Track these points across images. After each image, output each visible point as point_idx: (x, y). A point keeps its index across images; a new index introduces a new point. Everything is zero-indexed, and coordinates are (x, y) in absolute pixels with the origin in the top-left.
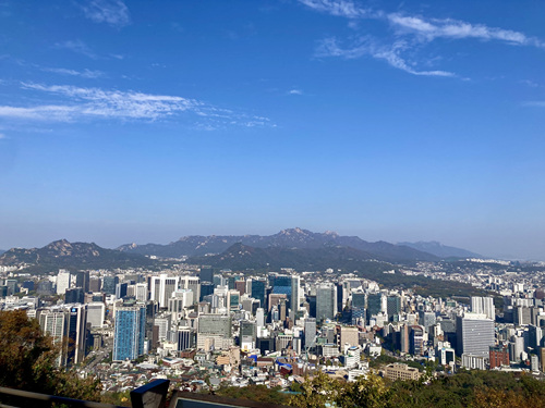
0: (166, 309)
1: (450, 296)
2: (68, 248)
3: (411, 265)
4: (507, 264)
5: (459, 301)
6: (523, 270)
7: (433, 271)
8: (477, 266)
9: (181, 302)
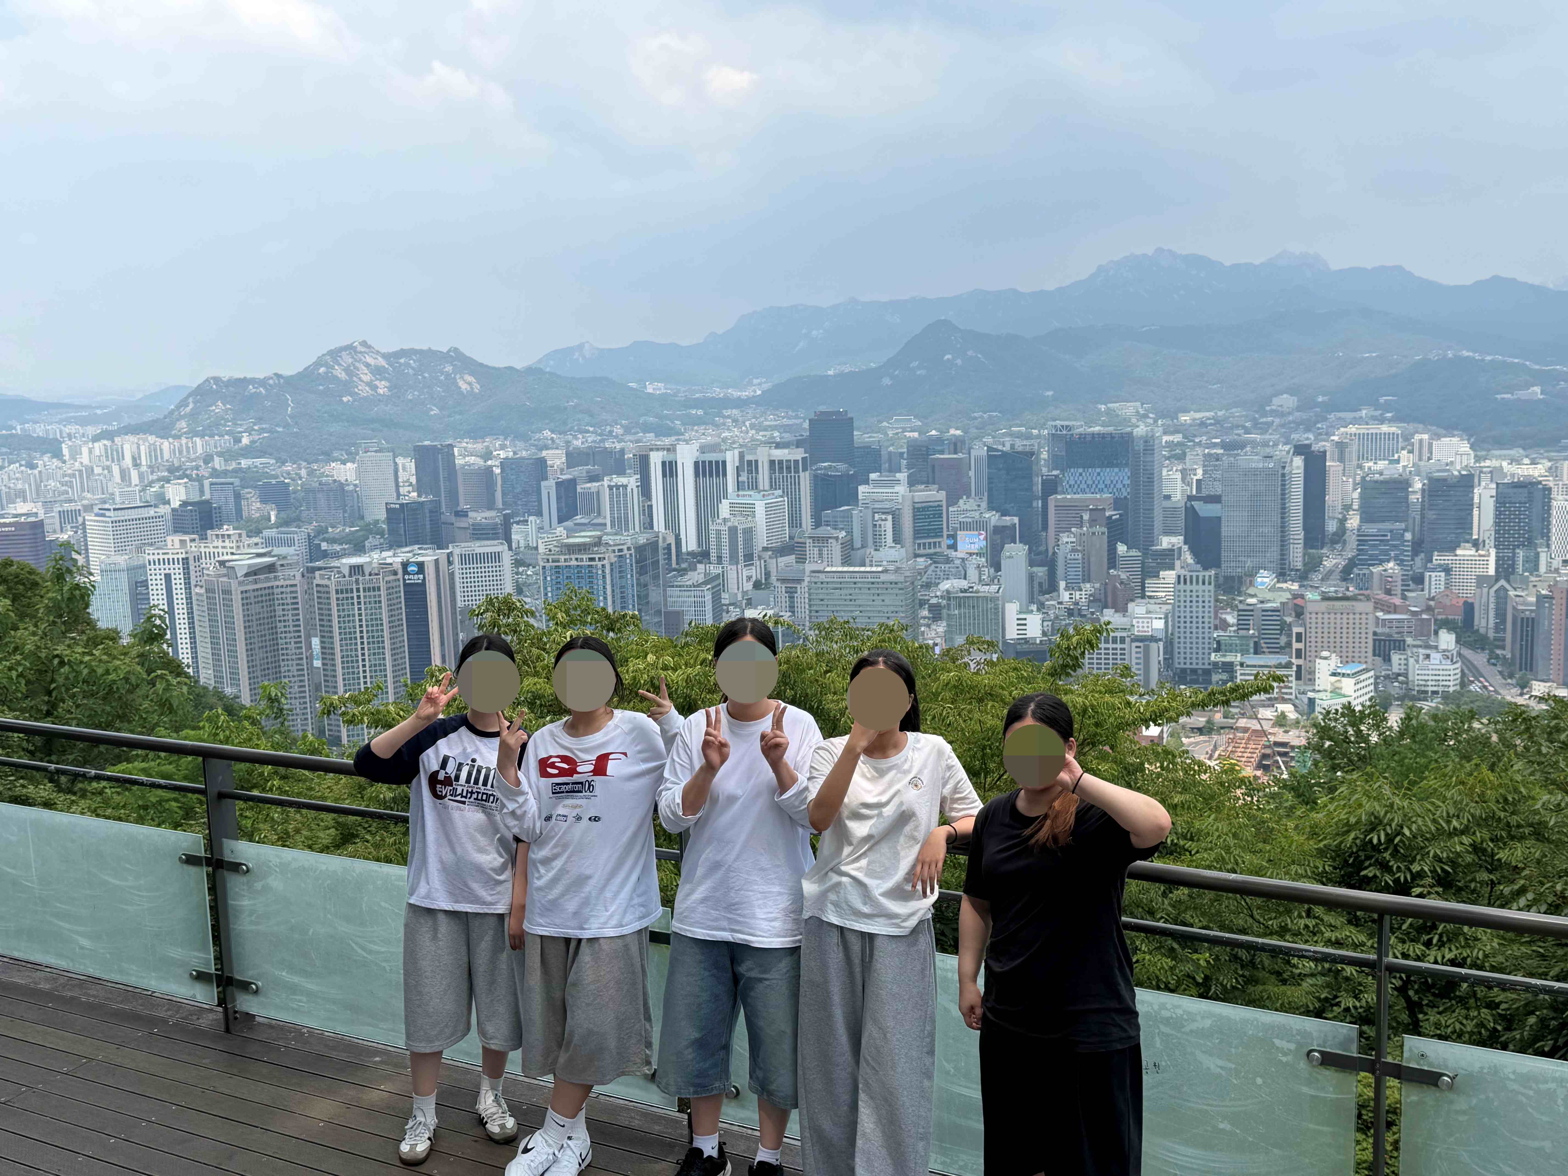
0: (703, 556)
2: (378, 372)
9: (749, 533)
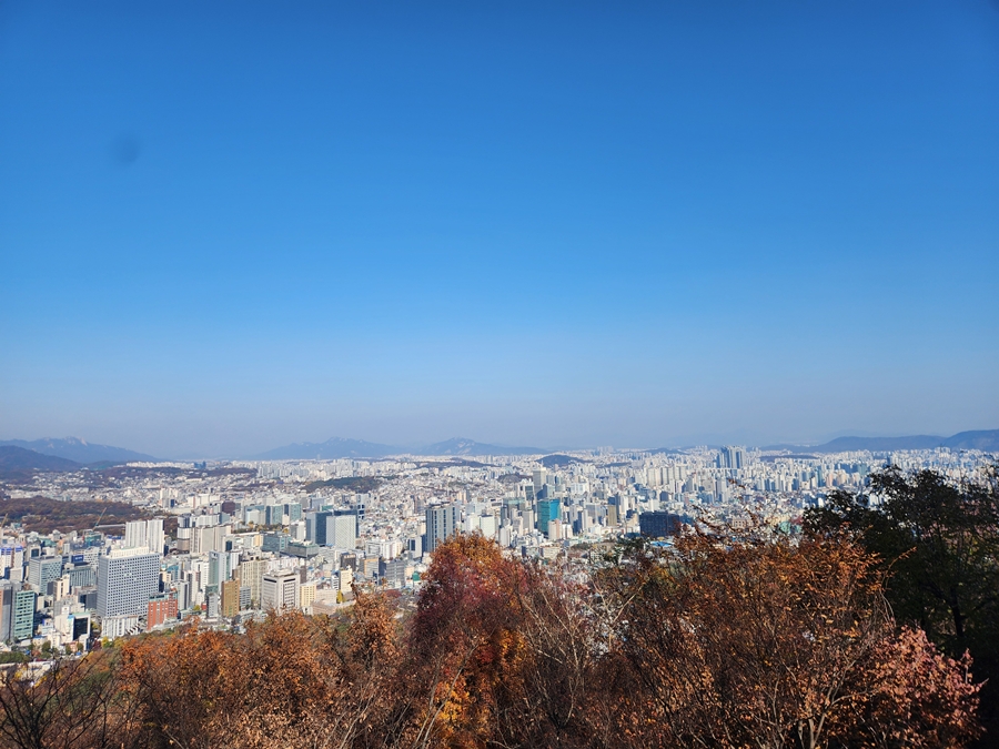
1: (92, 526)
3: (24, 480)
4: (188, 466)
5: (108, 532)
6: (210, 474)
7: (64, 487)
8: (142, 473)
